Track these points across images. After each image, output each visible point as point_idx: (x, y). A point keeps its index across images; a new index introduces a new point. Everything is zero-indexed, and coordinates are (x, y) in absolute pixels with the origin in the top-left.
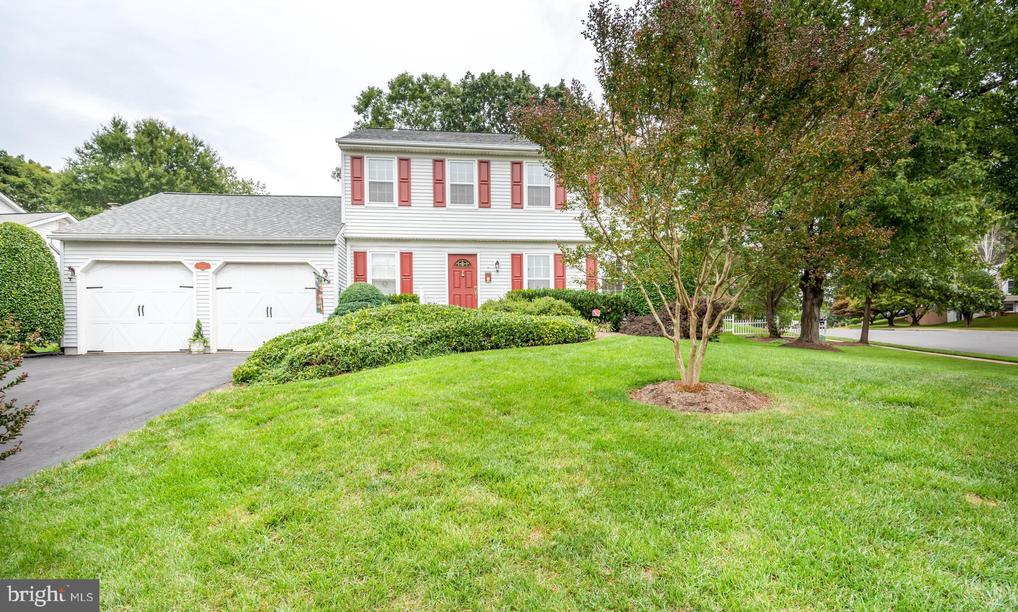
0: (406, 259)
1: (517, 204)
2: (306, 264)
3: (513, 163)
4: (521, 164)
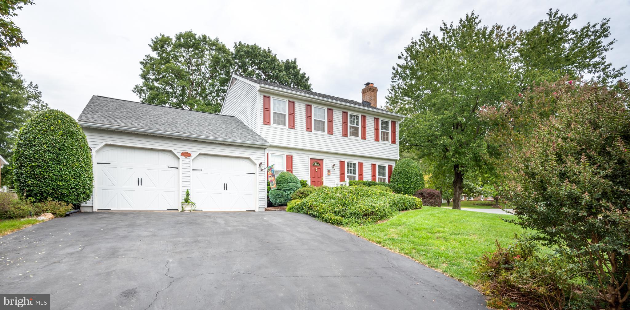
0: (289, 159)
1: (345, 134)
2: (248, 158)
3: (343, 112)
4: (347, 113)
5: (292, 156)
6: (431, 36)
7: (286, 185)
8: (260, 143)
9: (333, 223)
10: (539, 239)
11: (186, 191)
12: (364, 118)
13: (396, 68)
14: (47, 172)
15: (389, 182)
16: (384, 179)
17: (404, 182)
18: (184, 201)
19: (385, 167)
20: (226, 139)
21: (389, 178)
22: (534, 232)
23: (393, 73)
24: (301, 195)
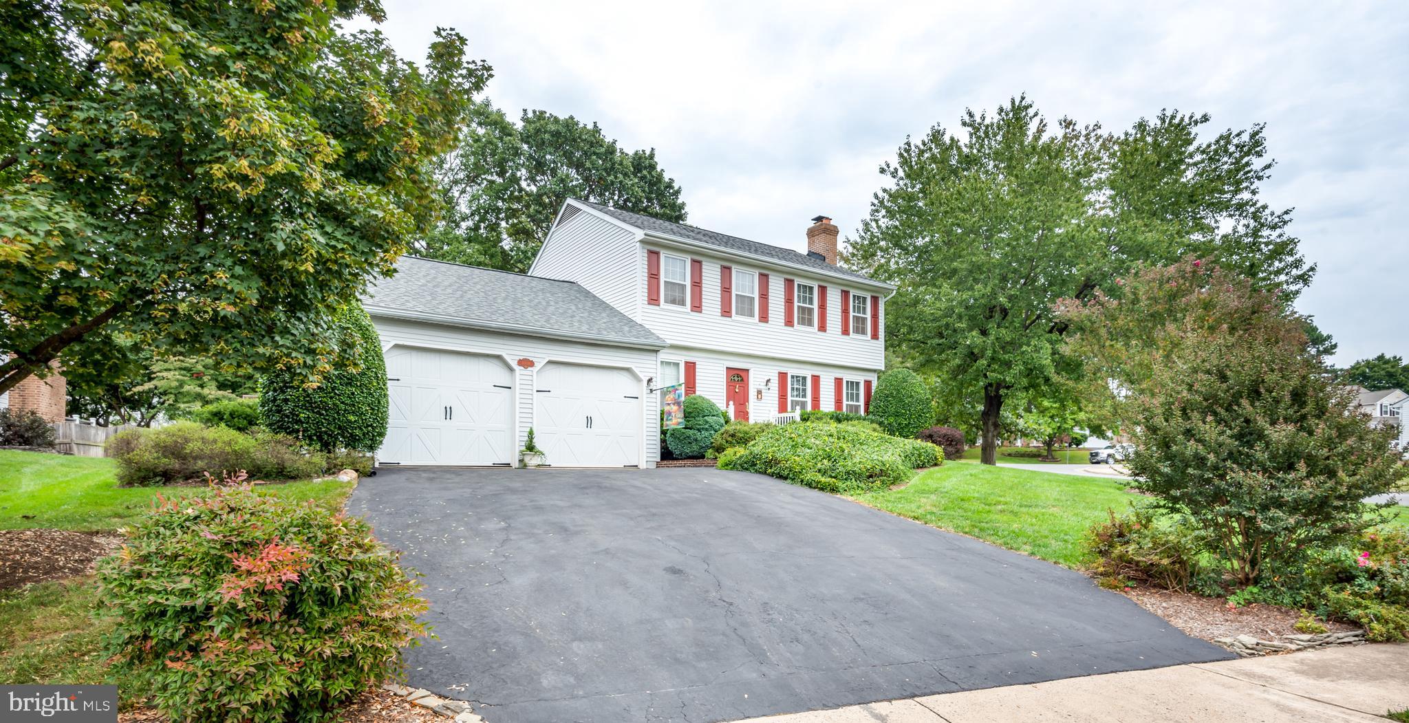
0: (691, 368)
1: (789, 322)
2: (628, 370)
3: (786, 280)
4: (792, 281)
5: (694, 363)
6: (947, 139)
7: (700, 420)
8: (650, 341)
9: (822, 489)
10: (1158, 506)
11: (528, 430)
12: (823, 290)
13: (880, 196)
14: (331, 398)
15: (867, 410)
16: (857, 407)
17: (897, 415)
18: (524, 448)
19: (858, 384)
20: (593, 335)
21: (867, 404)
22: (1150, 499)
23: (873, 204)
24: (730, 439)
